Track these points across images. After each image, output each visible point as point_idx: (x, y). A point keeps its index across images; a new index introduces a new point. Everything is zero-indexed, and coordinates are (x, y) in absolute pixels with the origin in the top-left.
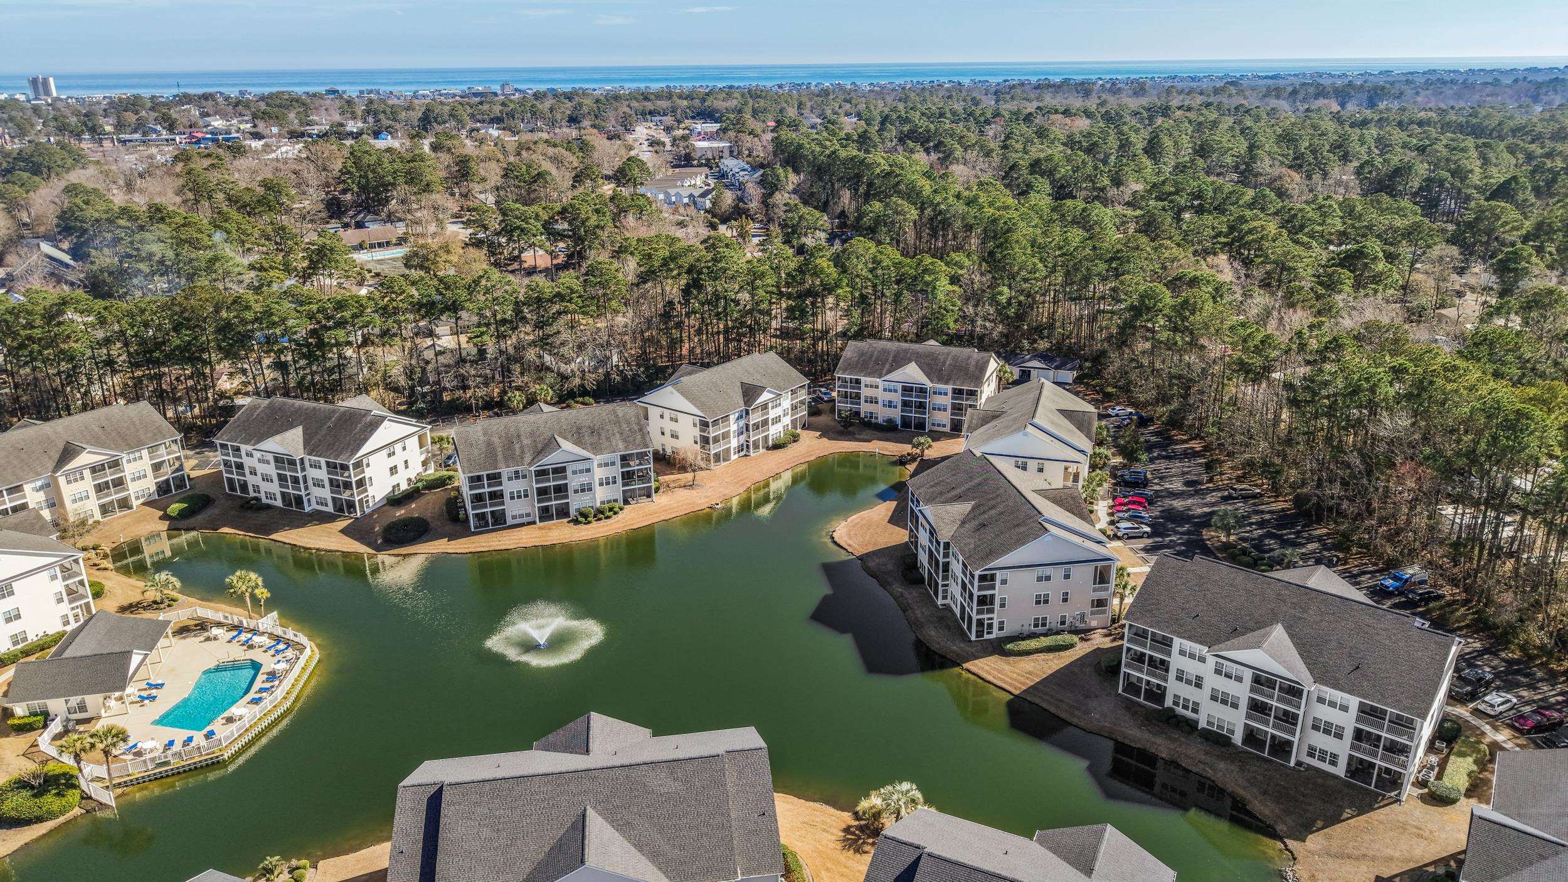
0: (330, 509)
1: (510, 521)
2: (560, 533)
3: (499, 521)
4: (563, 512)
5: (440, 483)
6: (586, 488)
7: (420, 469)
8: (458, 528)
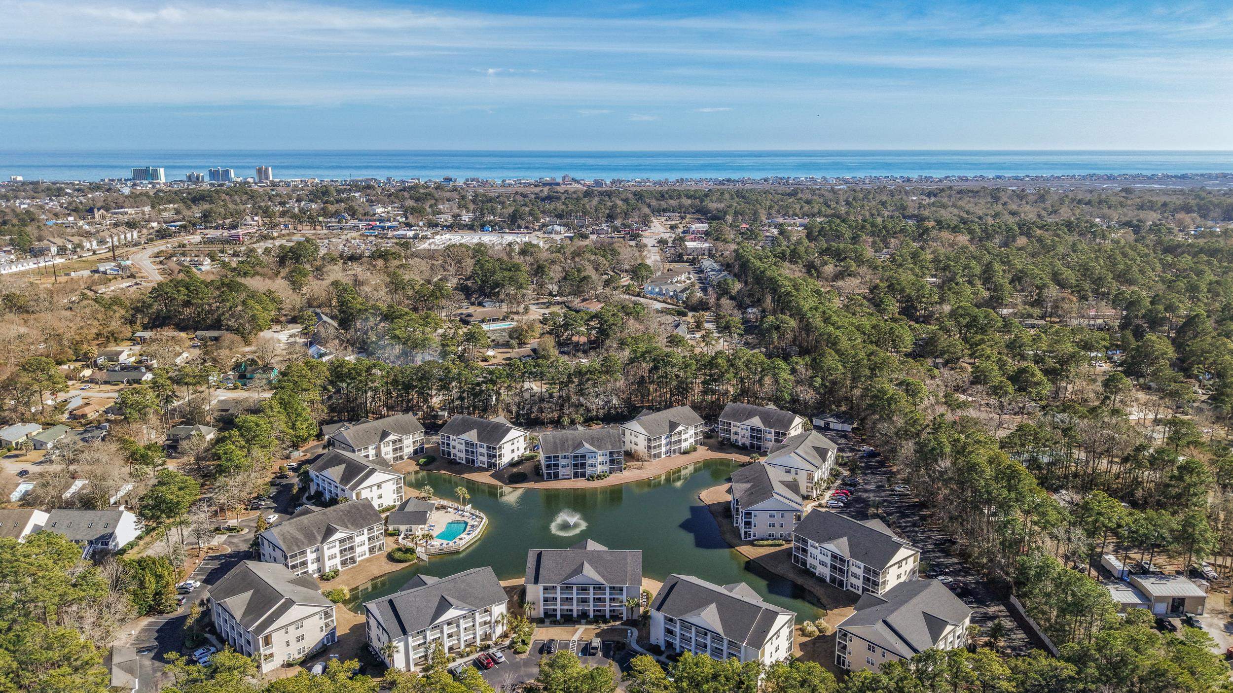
0: (486, 466)
1: (561, 477)
2: (581, 484)
3: (556, 476)
4: (583, 475)
5: (532, 458)
6: (594, 465)
7: (523, 451)
8: (539, 478)
